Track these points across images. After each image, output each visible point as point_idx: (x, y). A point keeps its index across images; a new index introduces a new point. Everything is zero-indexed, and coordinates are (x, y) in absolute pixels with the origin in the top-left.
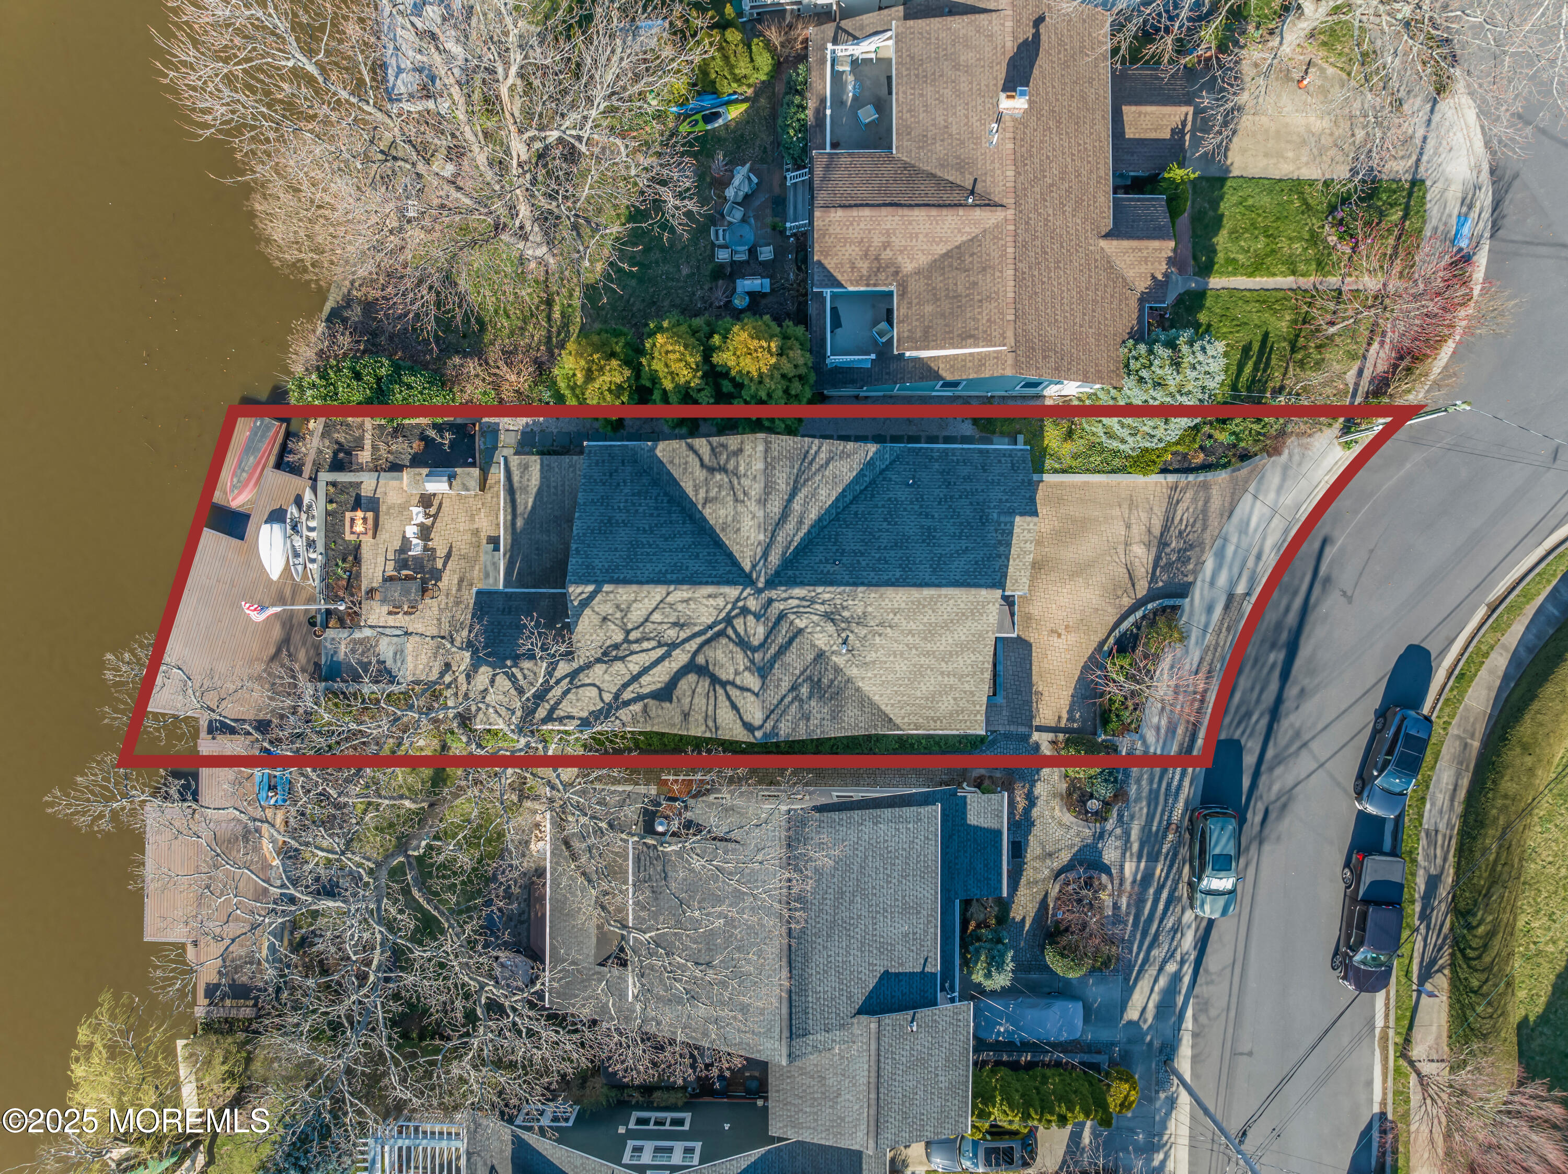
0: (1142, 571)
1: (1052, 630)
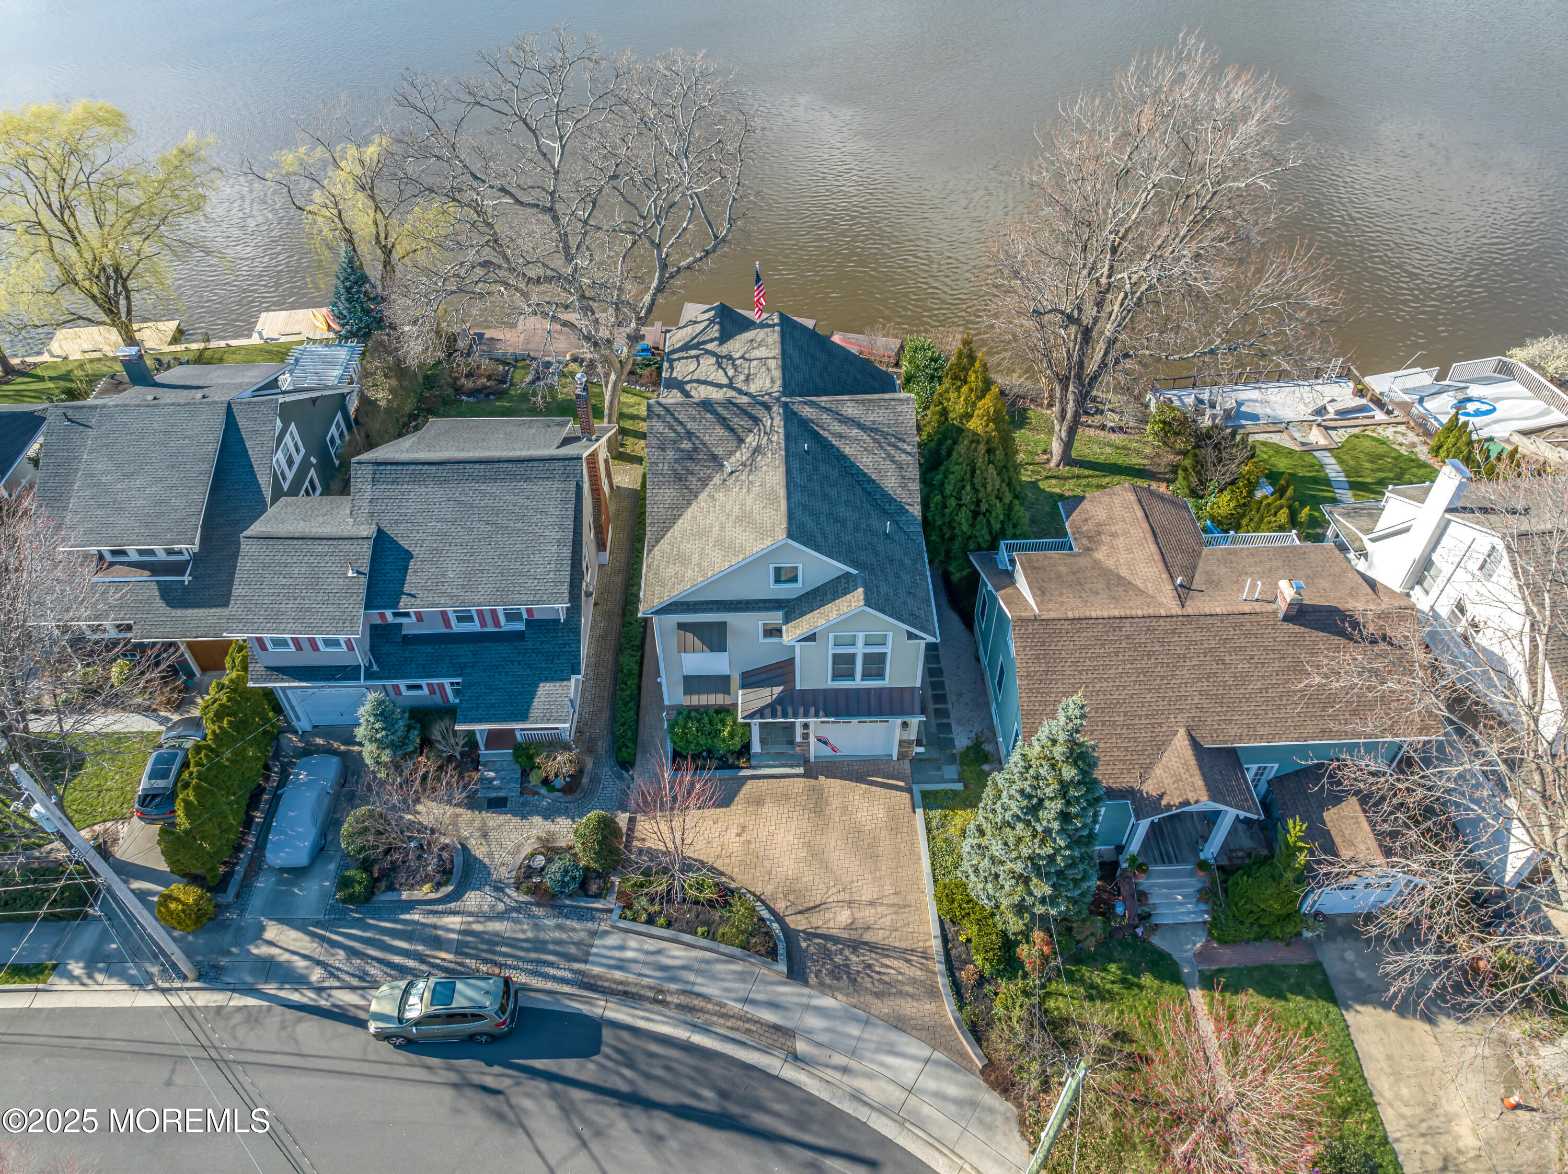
0: (817, 921)
1: (744, 828)
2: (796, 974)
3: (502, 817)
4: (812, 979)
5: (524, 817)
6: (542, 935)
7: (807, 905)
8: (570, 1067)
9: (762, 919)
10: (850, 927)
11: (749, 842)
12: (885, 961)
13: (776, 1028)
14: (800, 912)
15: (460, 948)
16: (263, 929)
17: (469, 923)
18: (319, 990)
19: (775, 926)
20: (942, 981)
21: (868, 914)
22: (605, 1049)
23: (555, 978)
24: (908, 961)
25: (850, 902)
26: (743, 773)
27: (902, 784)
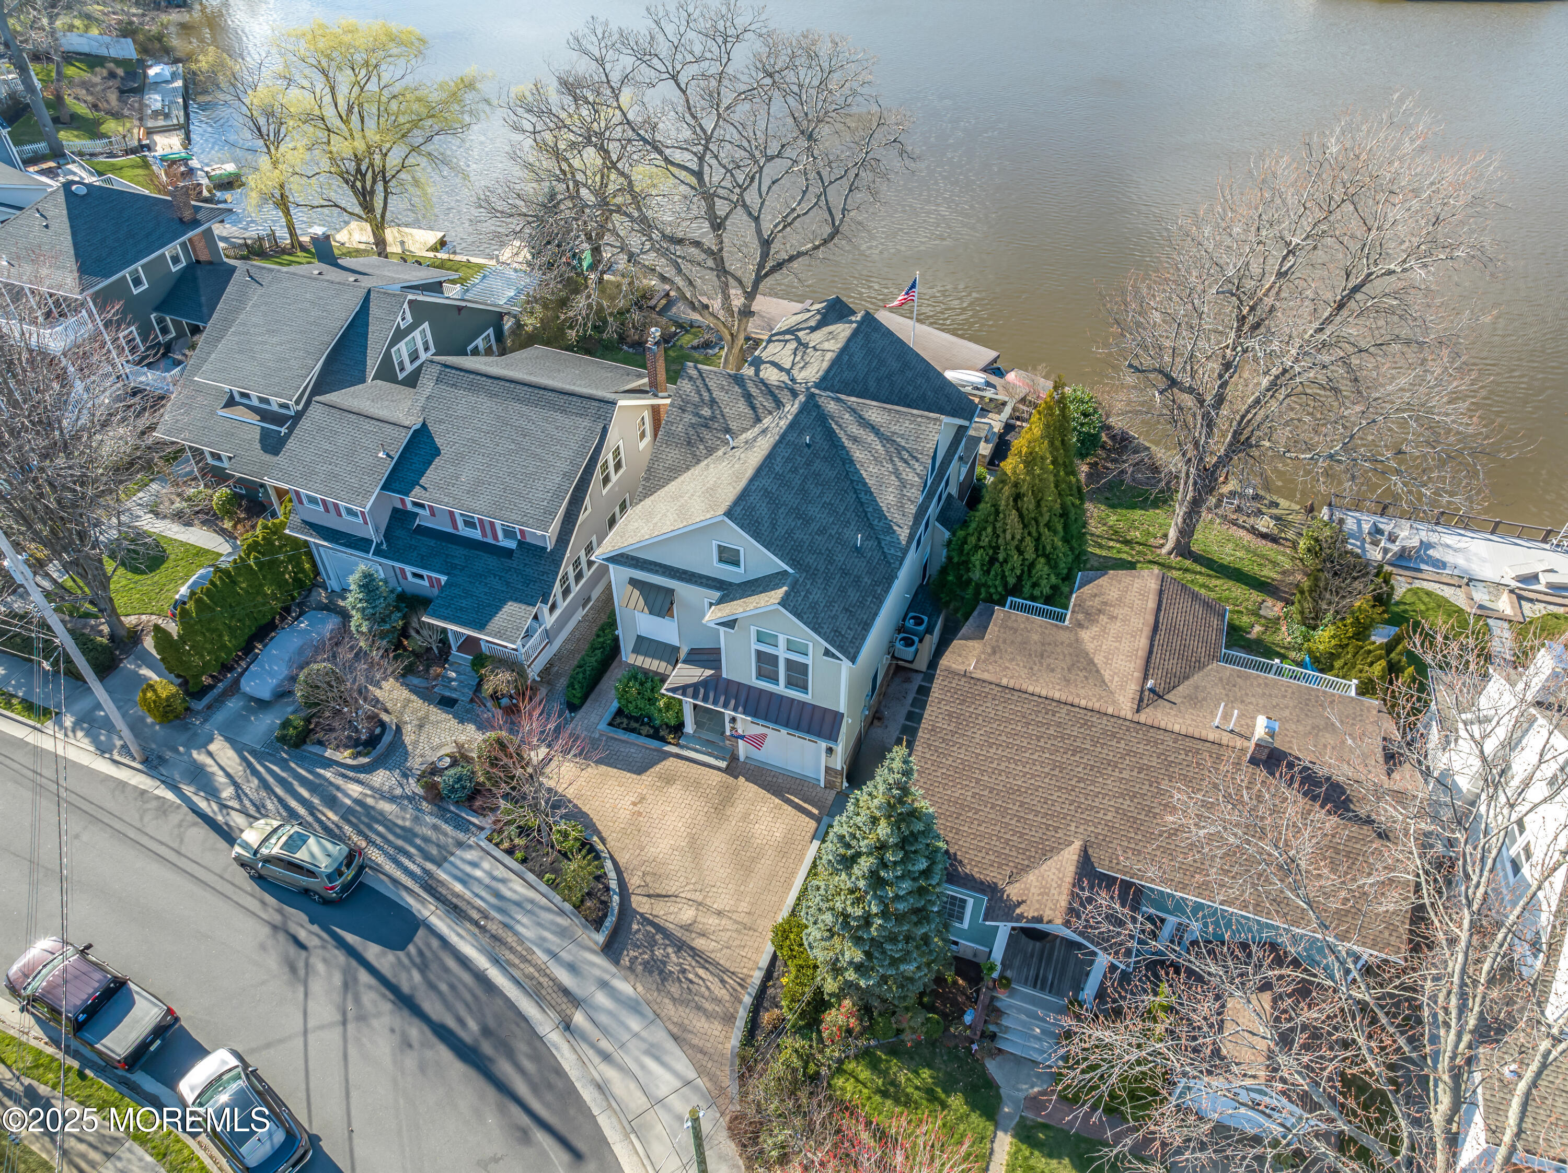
0: (662, 911)
1: (643, 799)
2: (611, 949)
3: (444, 715)
4: (626, 961)
5: (462, 722)
6: (418, 829)
7: (658, 891)
8: (372, 951)
9: (607, 889)
10: (687, 928)
11: (640, 814)
12: (701, 972)
13: (566, 992)
14: (649, 896)
15: (347, 814)
16: (211, 740)
17: (366, 795)
18: (223, 806)
19: (616, 898)
20: (742, 1014)
21: (712, 921)
22: (411, 948)
23: (406, 870)
24: (722, 981)
25: (700, 904)
26: (668, 748)
27: (816, 811)
